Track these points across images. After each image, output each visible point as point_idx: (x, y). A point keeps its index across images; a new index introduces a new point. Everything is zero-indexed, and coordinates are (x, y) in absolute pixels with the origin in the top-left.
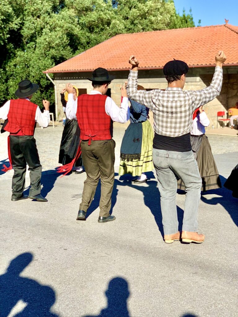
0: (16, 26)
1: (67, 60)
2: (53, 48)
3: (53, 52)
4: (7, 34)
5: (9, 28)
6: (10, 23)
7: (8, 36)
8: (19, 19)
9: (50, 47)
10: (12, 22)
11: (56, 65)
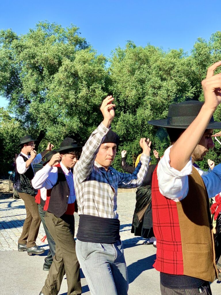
0: (192, 95)
5: (186, 97)
6: (186, 92)
8: (194, 88)
10: (188, 91)
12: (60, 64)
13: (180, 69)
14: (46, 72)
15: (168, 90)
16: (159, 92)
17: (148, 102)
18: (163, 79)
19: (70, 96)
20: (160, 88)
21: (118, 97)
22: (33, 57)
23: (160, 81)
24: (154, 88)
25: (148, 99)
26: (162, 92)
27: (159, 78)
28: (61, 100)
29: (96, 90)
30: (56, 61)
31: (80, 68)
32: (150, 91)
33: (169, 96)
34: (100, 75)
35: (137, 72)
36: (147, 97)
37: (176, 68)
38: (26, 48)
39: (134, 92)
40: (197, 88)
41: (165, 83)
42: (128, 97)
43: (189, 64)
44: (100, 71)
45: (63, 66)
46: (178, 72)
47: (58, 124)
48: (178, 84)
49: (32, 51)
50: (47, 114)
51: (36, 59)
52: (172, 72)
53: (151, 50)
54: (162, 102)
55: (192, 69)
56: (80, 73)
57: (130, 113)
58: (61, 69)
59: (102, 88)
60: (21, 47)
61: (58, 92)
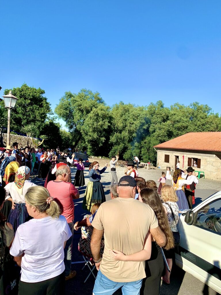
0: (146, 128)
1: (166, 141)
2: (160, 137)
3: (160, 138)
4: (142, 130)
7: (143, 131)
8: (147, 125)
9: (159, 137)
11: (161, 143)
12: (91, 109)
13: (142, 117)
14: (85, 112)
15: (136, 125)
16: (132, 125)
17: (127, 130)
18: (134, 120)
19: (95, 124)
20: (133, 124)
21: (114, 126)
22: (80, 106)
23: (133, 121)
24: (130, 123)
25: (127, 128)
26: (134, 126)
27: (133, 119)
28: (90, 125)
29: (106, 122)
30: (90, 109)
31: (100, 112)
32: (128, 125)
33: (136, 127)
34: (108, 116)
35: (124, 116)
36: (126, 127)
37: (140, 116)
38: (77, 101)
39: (122, 125)
40: (148, 125)
41: (135, 122)
42: (118, 126)
43: (146, 114)
44: (108, 114)
45: (93, 111)
46: (141, 118)
47: (88, 135)
48: (141, 123)
49: (80, 103)
50: (84, 131)
51: (81, 107)
52: (138, 117)
53: (130, 106)
54: (133, 130)
55: (147, 117)
56: (100, 115)
57: (119, 133)
58: (91, 112)
59: (108, 122)
60: (75, 101)
61: (90, 122)
